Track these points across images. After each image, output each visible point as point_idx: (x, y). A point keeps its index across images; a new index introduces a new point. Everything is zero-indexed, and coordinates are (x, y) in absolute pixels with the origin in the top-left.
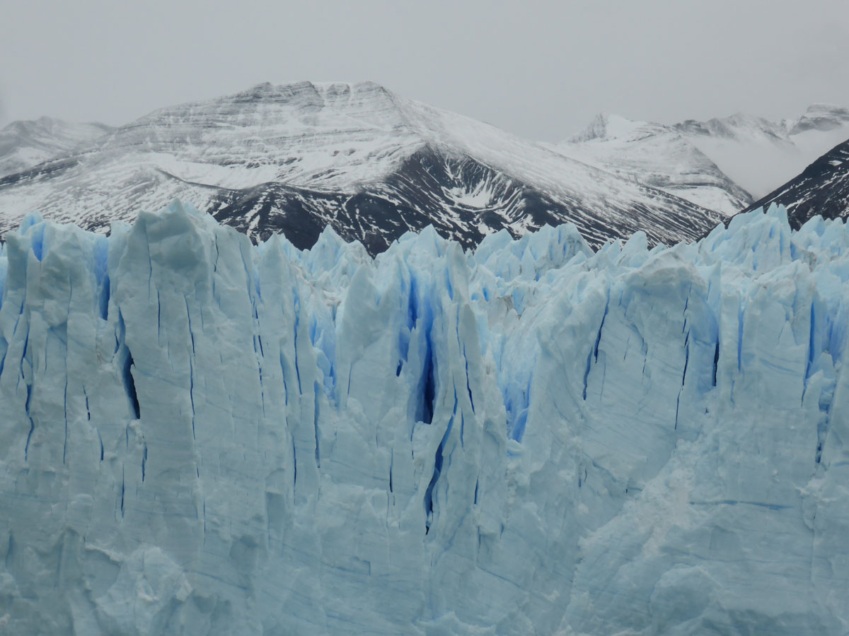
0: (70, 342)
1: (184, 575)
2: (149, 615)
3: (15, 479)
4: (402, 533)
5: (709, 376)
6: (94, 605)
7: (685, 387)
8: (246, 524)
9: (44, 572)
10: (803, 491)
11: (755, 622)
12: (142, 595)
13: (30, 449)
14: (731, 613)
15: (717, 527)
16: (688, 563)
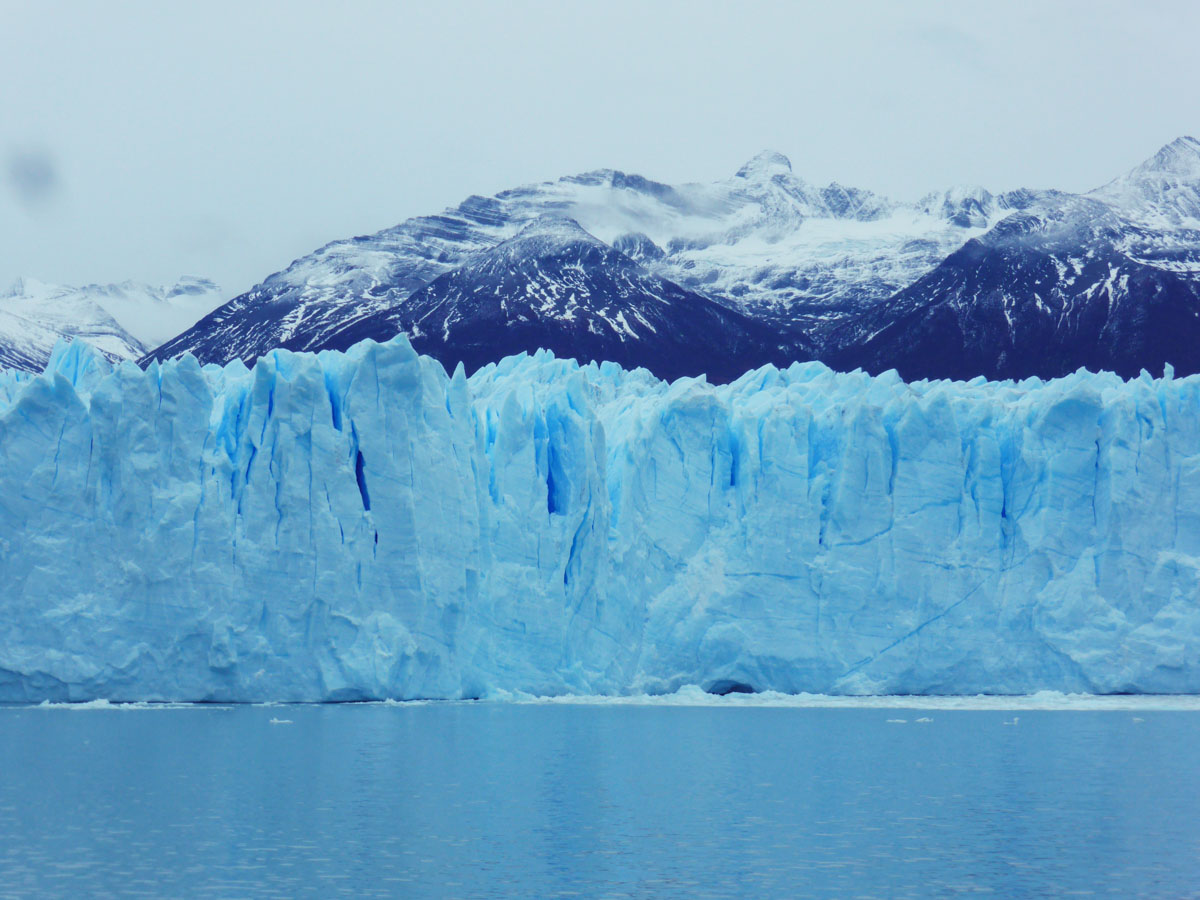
0: (314, 448)
1: (410, 635)
2: (386, 668)
3: (267, 559)
4: (548, 601)
5: (729, 478)
6: (338, 661)
7: (714, 486)
8: (452, 593)
9: (294, 635)
10: (811, 565)
11: (775, 665)
12: (379, 652)
13: (280, 534)
14: (758, 658)
15: (747, 594)
16: (726, 621)
